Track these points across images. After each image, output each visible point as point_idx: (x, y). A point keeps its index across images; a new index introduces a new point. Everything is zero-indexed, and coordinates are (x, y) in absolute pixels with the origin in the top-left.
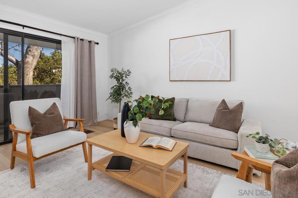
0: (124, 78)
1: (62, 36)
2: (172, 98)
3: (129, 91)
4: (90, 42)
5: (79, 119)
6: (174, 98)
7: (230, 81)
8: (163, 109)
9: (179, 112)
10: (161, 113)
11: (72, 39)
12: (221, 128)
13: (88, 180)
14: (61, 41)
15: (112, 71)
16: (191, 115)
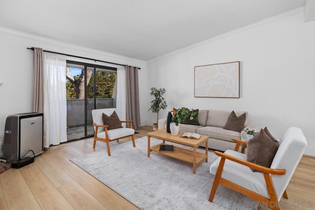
0: (161, 95)
1: (118, 65)
2: (197, 110)
3: (165, 104)
4: (135, 68)
5: (131, 121)
6: (198, 110)
7: (239, 98)
8: (193, 116)
9: (201, 120)
10: (192, 118)
11: (124, 67)
12: (231, 130)
13: (148, 157)
14: (117, 68)
15: (152, 89)
16: (210, 122)
